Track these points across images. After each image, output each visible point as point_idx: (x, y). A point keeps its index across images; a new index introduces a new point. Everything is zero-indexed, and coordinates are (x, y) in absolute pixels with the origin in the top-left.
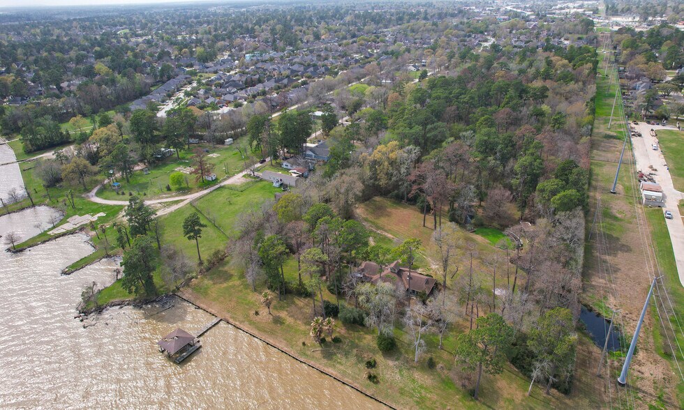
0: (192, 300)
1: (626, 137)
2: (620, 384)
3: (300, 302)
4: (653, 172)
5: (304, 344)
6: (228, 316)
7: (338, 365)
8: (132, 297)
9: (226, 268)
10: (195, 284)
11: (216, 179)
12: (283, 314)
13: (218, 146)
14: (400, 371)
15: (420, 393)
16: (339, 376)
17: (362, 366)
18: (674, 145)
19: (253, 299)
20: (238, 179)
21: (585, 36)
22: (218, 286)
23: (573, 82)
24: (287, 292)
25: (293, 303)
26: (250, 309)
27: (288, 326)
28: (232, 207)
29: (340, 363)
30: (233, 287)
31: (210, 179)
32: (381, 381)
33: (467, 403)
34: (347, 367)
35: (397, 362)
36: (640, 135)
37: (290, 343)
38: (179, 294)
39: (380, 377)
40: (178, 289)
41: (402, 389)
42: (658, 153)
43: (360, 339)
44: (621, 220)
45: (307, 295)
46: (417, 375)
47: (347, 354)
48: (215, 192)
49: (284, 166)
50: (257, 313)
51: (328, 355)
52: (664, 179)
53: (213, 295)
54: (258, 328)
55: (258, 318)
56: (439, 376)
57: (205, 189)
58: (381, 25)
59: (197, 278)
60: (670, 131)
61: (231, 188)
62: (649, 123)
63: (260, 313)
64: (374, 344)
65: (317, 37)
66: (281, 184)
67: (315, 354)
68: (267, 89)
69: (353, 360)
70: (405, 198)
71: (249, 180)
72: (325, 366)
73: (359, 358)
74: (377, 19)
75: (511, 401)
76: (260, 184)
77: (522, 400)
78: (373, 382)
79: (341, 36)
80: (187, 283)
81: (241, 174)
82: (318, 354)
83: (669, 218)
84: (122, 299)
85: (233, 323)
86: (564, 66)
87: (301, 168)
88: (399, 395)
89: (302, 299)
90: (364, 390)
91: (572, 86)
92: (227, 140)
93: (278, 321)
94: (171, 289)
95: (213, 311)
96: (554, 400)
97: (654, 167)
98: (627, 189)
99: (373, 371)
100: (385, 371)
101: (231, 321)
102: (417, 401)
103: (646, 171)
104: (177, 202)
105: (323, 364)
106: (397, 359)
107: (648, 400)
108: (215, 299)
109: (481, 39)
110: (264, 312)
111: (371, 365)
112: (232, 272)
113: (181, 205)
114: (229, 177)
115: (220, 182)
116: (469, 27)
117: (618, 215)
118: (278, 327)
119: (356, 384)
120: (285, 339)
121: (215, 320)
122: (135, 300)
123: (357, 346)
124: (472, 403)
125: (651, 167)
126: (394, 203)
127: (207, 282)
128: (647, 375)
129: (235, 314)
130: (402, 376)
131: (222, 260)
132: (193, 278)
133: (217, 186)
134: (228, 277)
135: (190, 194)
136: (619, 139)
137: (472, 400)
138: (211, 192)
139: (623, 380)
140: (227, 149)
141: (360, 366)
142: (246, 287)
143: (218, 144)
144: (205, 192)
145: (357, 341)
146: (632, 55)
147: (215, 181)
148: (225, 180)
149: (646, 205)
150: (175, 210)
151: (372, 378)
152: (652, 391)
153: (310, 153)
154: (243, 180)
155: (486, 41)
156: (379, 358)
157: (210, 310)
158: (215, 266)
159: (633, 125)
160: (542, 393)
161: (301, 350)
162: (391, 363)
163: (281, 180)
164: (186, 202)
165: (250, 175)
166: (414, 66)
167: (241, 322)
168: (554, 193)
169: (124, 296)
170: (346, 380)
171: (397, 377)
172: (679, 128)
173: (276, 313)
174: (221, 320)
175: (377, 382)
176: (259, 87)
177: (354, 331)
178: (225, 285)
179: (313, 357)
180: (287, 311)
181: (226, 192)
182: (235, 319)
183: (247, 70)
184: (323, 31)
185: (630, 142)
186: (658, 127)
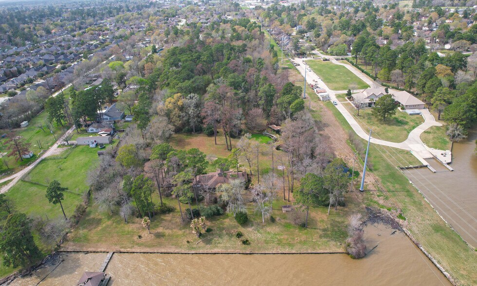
0: (78, 249)
1: (294, 66)
2: (361, 191)
3: (168, 217)
4: (316, 83)
5: (188, 242)
6: (118, 248)
7: (219, 245)
8: (16, 271)
9: (92, 216)
10: (73, 237)
11: (34, 156)
12: (160, 230)
13: (15, 130)
14: (258, 231)
15: (277, 238)
16: (224, 251)
17: (234, 238)
18: (316, 67)
19: (130, 229)
20: (54, 150)
21: (238, 13)
22: (94, 231)
23: (254, 40)
24: (153, 214)
25: (163, 220)
26: (132, 236)
27: (169, 235)
28: (64, 172)
29: (219, 243)
30: (107, 227)
31: (28, 156)
32: (251, 242)
33: (304, 232)
34: (224, 244)
35: (253, 228)
36: (299, 65)
37: (177, 245)
38: (62, 250)
39: (249, 239)
40: (59, 246)
41: (265, 241)
42: (312, 73)
43: (222, 223)
44: (316, 111)
45: (170, 210)
46: (268, 229)
47: (220, 236)
48: (40, 166)
49: (90, 131)
50: (140, 237)
51: (208, 242)
52: (322, 85)
53: (95, 238)
54: (147, 246)
55: (143, 240)
56: (280, 224)
57: (28, 165)
58: (97, 18)
59: (71, 232)
60: (311, 60)
61: (53, 158)
62: (299, 57)
63: (142, 236)
64: (234, 223)
65: (48, 32)
66: (97, 145)
67: (199, 245)
68: (32, 77)
69: (226, 238)
70: (194, 130)
71: (65, 148)
72: (211, 248)
73: (230, 235)
74: (92, 14)
75: (323, 221)
76: (78, 149)
77: (327, 218)
78: (247, 244)
79: (69, 29)
80: (65, 239)
81: (56, 146)
82: (202, 244)
83: (336, 105)
84: (6, 276)
85: (125, 251)
86: (243, 31)
87: (106, 129)
88: (265, 245)
89: (167, 215)
90: (244, 252)
91: (254, 42)
92: (23, 123)
93: (159, 236)
94: (53, 249)
95: (103, 250)
96: (340, 211)
97: (316, 81)
98: (310, 94)
99: (243, 238)
100: (250, 235)
101: (122, 250)
102: (278, 243)
103: (313, 83)
104: (6, 183)
105: (208, 249)
106: (252, 226)
107: (375, 193)
108: (98, 241)
109: (176, 21)
110: (145, 234)
111: (239, 235)
112: (100, 217)
113: (11, 185)
114: (45, 151)
115: (39, 157)
116: (164, 13)
117: (314, 109)
118: (163, 239)
119: (237, 251)
120: (173, 245)
121: (109, 255)
122: (20, 271)
123: (223, 229)
124: (306, 231)
125: (314, 81)
126: (188, 135)
127: (82, 232)
128: (369, 182)
129: (123, 244)
130: (261, 233)
131: (84, 211)
132: (67, 233)
133: (38, 161)
134: (98, 222)
135: (15, 173)
136: (290, 69)
137: (305, 229)
138: (36, 166)
139: (362, 188)
140: (25, 131)
141: (233, 239)
142: (118, 223)
143: (14, 128)
144: (30, 167)
145: (221, 226)
146: (271, 21)
147: (34, 158)
148: (43, 154)
149: (323, 100)
150: (9, 190)
151: (245, 242)
152: (374, 189)
153: (105, 117)
154: (61, 150)
156: (241, 229)
157: (99, 250)
158: (81, 218)
159: (292, 60)
160: (334, 210)
161: (188, 247)
162: (250, 229)
163: (95, 141)
164: (15, 181)
165: (64, 145)
166: (143, 44)
167: (131, 248)
168: (290, 103)
169: (6, 273)
170: (229, 251)
171: (259, 235)
172: (314, 58)
173: (153, 231)
174: (114, 253)
175: (249, 244)
176: (24, 77)
177: (215, 220)
178: (100, 228)
179: (199, 247)
180: (161, 226)
181: (50, 163)
182: (125, 248)
184: (51, 27)
185: (297, 69)
186: (304, 59)
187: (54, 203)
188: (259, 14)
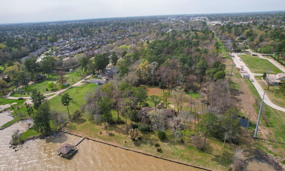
0: (69, 132)
1: (230, 57)
2: (255, 138)
3: (120, 126)
4: (242, 68)
5: (126, 142)
6: (88, 136)
7: (143, 148)
8: (39, 135)
9: (82, 118)
10: (69, 126)
11: (69, 85)
12: (113, 132)
13: (66, 72)
14: (170, 146)
15: (181, 153)
16: (145, 152)
17: (154, 147)
18: (246, 59)
19: (98, 128)
20: (79, 84)
22: (80, 125)
24: (112, 123)
25: (117, 127)
26: (97, 132)
27: (117, 136)
28: (79, 94)
29: (143, 147)
30: (87, 124)
31: (66, 84)
32: (163, 151)
33: (201, 154)
34: (146, 148)
35: (168, 143)
36: (234, 57)
37: (119, 143)
38: (62, 130)
39: (163, 149)
40: (61, 128)
41: (173, 153)
42: (242, 62)
45: (122, 123)
46: (177, 146)
47: (145, 143)
48: (69, 90)
49: (99, 77)
50: (101, 133)
51: (137, 145)
52: (246, 69)
53: (79, 129)
54: (103, 139)
55: (102, 135)
56: (186, 145)
57: (65, 89)
58: (125, 27)
59: (69, 123)
60: (243, 55)
61: (76, 87)
62: (235, 53)
63: (103, 133)
64: (157, 138)
65: (100, 32)
66: (99, 84)
67: (131, 145)
68: (83, 50)
69: (149, 145)
70: (153, 84)
71: (84, 83)
72: (137, 149)
73: (152, 144)
74: (124, 25)
75: (218, 150)
76: (90, 85)
77: (222, 149)
78: (160, 152)
79: (110, 31)
80: (65, 126)
81: (80, 81)
82: (133, 145)
83: (253, 81)
84: (34, 136)
85: (91, 138)
86: (202, 35)
87: (107, 77)
88: (172, 155)
89: (120, 125)
90: (157, 156)
91: (207, 41)
92: (71, 70)
93: (111, 135)
94: (58, 129)
95: (80, 135)
96: (234, 147)
97: (242, 66)
98: (236, 74)
99: (159, 148)
100: (164, 147)
101: (89, 138)
102: (181, 157)
103: (240, 68)
104: (52, 95)
105: (136, 149)
106: (167, 142)
107: (267, 142)
108: (80, 130)
109: (166, 30)
110: (104, 132)
111: (157, 145)
112: (85, 119)
113: (54, 96)
114: (74, 83)
115: (71, 85)
116: (161, 26)
117: (236, 83)
118: (112, 138)
119: (153, 154)
120: (117, 142)
121: (82, 139)
122: (40, 135)
123: (149, 139)
124: (203, 153)
125: (241, 66)
126: (149, 86)
127: (74, 124)
128: (263, 133)
129: (91, 135)
130: (172, 148)
131: (79, 114)
132: (67, 123)
133: (70, 87)
134: (84, 121)
135: (58, 91)
136: (227, 58)
137: (202, 152)
138: (67, 90)
139: (256, 136)
140: (70, 73)
141: (152, 147)
142: (94, 123)
143: (66, 71)
144: (65, 90)
145: (148, 137)
146: (223, 32)
147: (68, 85)
148: (73, 84)
149: (244, 78)
150: (52, 98)
151: (159, 150)
152: (266, 138)
153: (109, 71)
154: (81, 84)
155: (168, 30)
156: (160, 142)
157: (78, 135)
158: (77, 118)
159: (230, 54)
160: (228, 145)
161: (125, 145)
162: (165, 144)
163: (99, 82)
164: (56, 95)
165: (84, 82)
166: (143, 39)
167: (94, 138)
168: (214, 73)
169: (35, 134)
170: (148, 153)
171: (170, 148)
172: (246, 54)
173: (109, 132)
174: (85, 138)
175: (162, 152)
176: (80, 50)
177: (146, 134)
178: (83, 124)
179: (131, 147)
180: (115, 130)
181: (74, 89)
182: (91, 137)
183: (73, 44)
184: (102, 29)
185: (231, 59)
186: (239, 54)
187: (64, 105)
188: (217, 28)
